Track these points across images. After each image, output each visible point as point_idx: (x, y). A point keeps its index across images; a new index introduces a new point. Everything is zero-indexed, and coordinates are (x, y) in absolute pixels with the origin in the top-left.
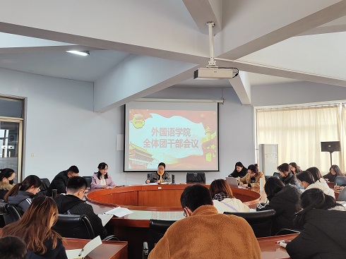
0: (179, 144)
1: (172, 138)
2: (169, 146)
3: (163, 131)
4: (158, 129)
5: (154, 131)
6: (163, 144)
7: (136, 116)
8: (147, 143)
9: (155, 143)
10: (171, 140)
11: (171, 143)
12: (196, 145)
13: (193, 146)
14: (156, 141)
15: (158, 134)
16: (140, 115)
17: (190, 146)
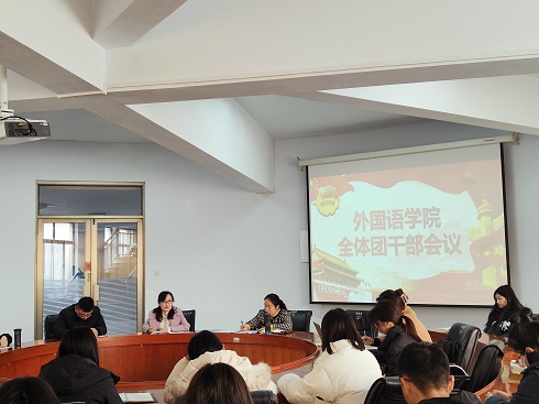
0: (414, 245)
1: (398, 232)
2: (391, 250)
3: (378, 219)
4: (367, 215)
5: (359, 219)
6: (379, 247)
7: (322, 190)
8: (345, 245)
9: (362, 246)
10: (396, 238)
11: (396, 245)
12: (456, 248)
13: (447, 250)
14: (364, 242)
15: (368, 226)
16: (329, 187)
17: (442, 250)
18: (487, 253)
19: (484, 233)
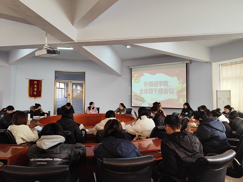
0: (161, 91)
1: (156, 87)
2: (154, 93)
3: (151, 84)
4: (148, 83)
5: (146, 83)
6: (151, 92)
7: (135, 75)
8: (141, 91)
9: (146, 91)
10: (156, 89)
11: (156, 91)
12: (172, 92)
13: (170, 93)
15: (148, 86)
16: (137, 75)
17: (168, 93)
18: (181, 94)
19: (180, 88)
